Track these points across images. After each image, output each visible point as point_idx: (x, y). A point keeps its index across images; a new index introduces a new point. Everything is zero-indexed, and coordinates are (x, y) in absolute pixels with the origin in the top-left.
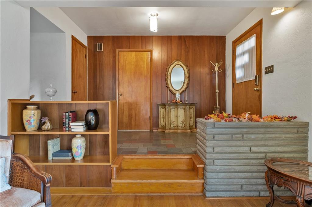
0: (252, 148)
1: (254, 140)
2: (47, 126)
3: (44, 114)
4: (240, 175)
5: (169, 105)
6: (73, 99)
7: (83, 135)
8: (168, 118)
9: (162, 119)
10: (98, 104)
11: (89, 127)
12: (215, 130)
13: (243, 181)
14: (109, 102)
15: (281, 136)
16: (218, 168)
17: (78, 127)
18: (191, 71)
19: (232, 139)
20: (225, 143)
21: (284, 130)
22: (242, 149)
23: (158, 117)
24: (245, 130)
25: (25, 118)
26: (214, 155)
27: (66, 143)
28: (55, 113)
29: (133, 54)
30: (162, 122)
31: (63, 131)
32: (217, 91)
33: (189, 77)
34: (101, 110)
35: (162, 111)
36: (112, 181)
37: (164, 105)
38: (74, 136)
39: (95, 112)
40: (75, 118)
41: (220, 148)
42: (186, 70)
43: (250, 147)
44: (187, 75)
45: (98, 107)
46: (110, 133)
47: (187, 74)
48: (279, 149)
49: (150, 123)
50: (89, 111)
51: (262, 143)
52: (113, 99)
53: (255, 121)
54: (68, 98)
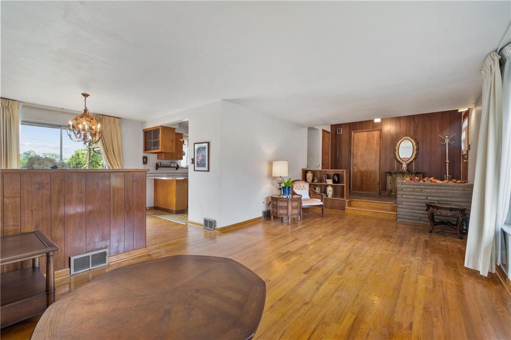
0: (428, 198)
1: (429, 192)
2: (316, 180)
3: (314, 176)
4: (419, 212)
5: (396, 173)
6: (322, 169)
7: (332, 186)
8: (394, 183)
9: (389, 184)
10: (339, 171)
11: (334, 182)
12: (402, 186)
13: (422, 215)
14: (345, 170)
15: (450, 191)
16: (405, 207)
17: (330, 182)
18: (420, 144)
19: (414, 191)
20: (410, 193)
21: (453, 188)
22: (421, 197)
23: (386, 183)
24: (423, 187)
25: (308, 177)
26: (402, 199)
27: (323, 190)
28: (318, 175)
29: (365, 134)
30: (389, 187)
31: (322, 182)
32: (447, 161)
33: (418, 149)
34: (340, 174)
35: (389, 178)
36: (346, 208)
37: (390, 173)
38: (328, 185)
39: (338, 175)
40: (328, 178)
41: (406, 196)
42: (414, 143)
43: (427, 197)
44: (415, 148)
45: (339, 173)
46: (345, 185)
47: (415, 146)
48: (448, 199)
49: (379, 187)
50: (335, 175)
51: (436, 195)
52: (348, 168)
53: (433, 182)
54: (320, 168)
